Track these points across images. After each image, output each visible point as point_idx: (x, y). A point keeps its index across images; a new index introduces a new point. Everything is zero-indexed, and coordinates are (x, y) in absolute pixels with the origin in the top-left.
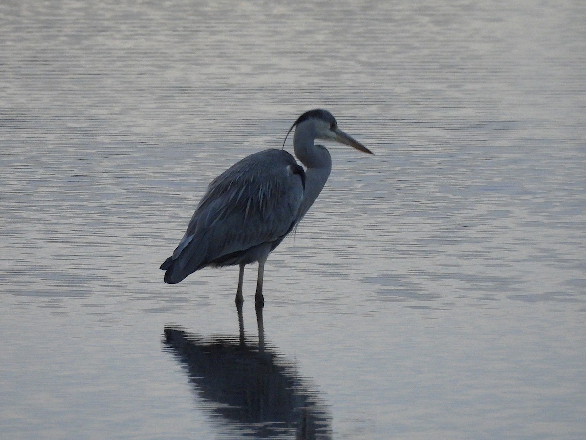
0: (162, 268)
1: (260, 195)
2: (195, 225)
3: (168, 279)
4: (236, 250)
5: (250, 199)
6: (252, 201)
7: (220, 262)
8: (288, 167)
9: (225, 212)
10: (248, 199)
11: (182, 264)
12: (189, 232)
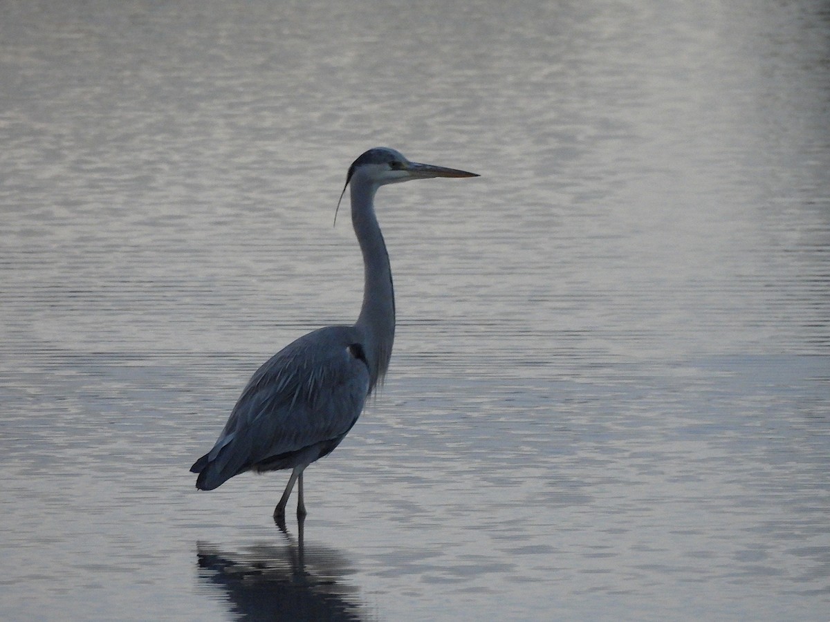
0: (193, 469)
1: (311, 382)
3: (203, 484)
4: (287, 450)
5: (299, 387)
6: (301, 388)
7: (263, 464)
8: (348, 349)
10: (295, 389)
11: (219, 468)
12: (230, 428)
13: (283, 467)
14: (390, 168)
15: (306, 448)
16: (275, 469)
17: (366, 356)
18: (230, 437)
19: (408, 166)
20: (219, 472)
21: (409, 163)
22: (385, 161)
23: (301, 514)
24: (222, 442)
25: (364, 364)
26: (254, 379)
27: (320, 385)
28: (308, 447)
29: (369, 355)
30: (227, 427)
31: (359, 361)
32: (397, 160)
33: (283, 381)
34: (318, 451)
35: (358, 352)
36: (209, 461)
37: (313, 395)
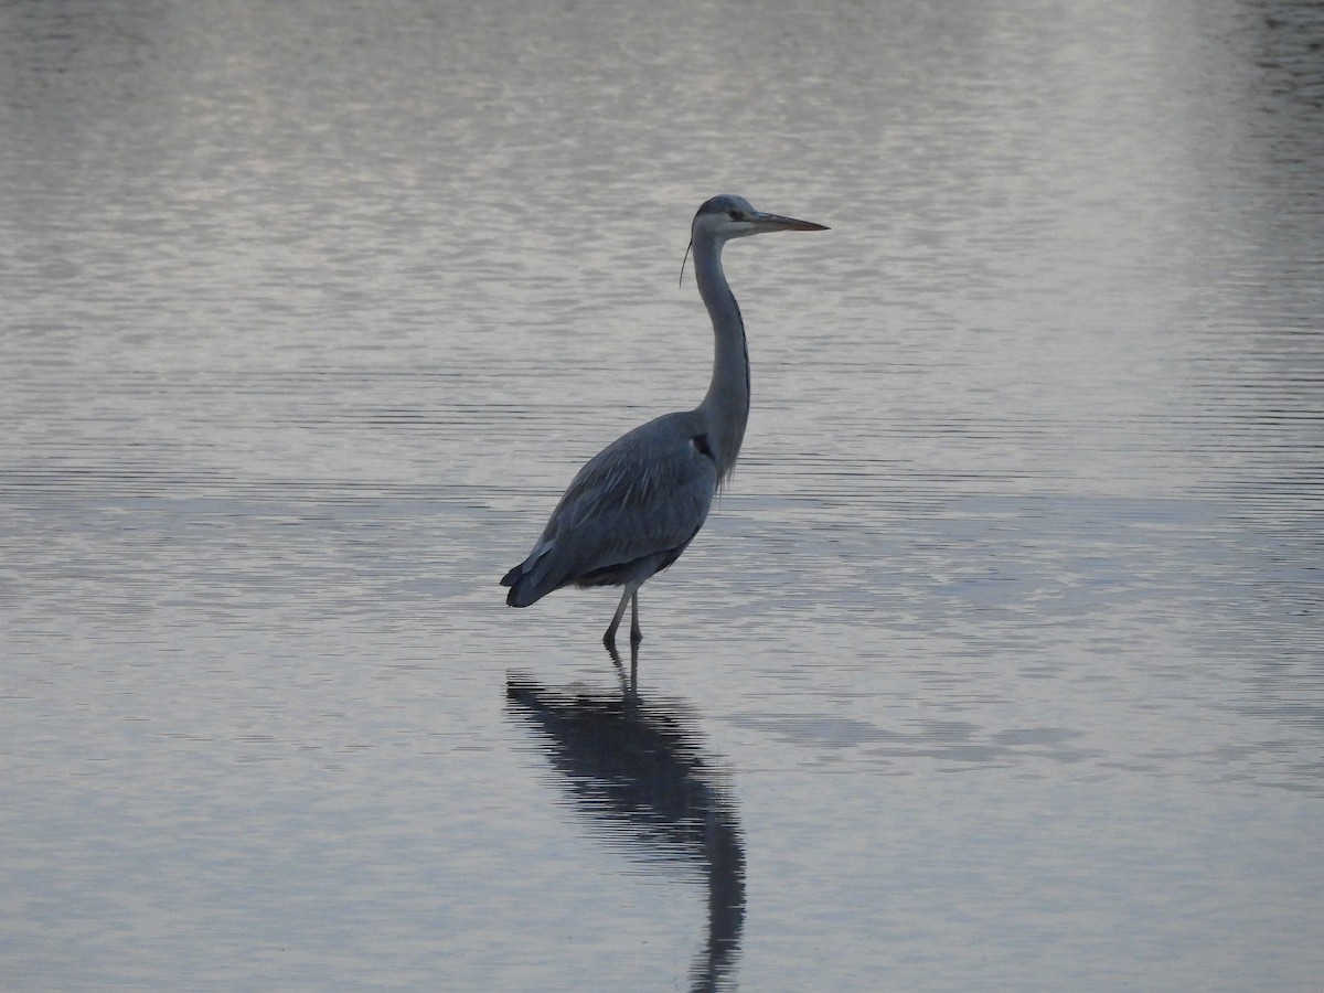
0: (504, 582)
1: (645, 480)
2: (556, 527)
3: (515, 600)
5: (631, 487)
6: (633, 490)
7: (588, 578)
8: (691, 442)
9: (600, 504)
10: (627, 488)
11: (534, 580)
12: (549, 534)
13: (615, 582)
14: (729, 218)
15: (639, 561)
16: (601, 584)
17: (713, 449)
18: (549, 545)
19: (752, 217)
20: (534, 585)
21: (754, 213)
22: (724, 210)
23: (636, 638)
24: (539, 551)
25: (710, 461)
26: (582, 474)
27: (656, 484)
28: (642, 558)
29: (715, 446)
30: (546, 533)
31: (704, 456)
32: (737, 210)
33: (613, 478)
34: (654, 563)
35: (703, 446)
36: (524, 572)
37: (646, 496)
